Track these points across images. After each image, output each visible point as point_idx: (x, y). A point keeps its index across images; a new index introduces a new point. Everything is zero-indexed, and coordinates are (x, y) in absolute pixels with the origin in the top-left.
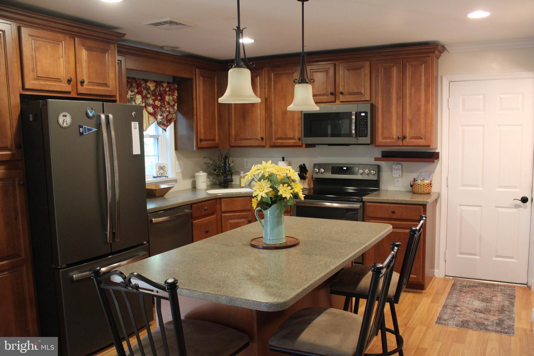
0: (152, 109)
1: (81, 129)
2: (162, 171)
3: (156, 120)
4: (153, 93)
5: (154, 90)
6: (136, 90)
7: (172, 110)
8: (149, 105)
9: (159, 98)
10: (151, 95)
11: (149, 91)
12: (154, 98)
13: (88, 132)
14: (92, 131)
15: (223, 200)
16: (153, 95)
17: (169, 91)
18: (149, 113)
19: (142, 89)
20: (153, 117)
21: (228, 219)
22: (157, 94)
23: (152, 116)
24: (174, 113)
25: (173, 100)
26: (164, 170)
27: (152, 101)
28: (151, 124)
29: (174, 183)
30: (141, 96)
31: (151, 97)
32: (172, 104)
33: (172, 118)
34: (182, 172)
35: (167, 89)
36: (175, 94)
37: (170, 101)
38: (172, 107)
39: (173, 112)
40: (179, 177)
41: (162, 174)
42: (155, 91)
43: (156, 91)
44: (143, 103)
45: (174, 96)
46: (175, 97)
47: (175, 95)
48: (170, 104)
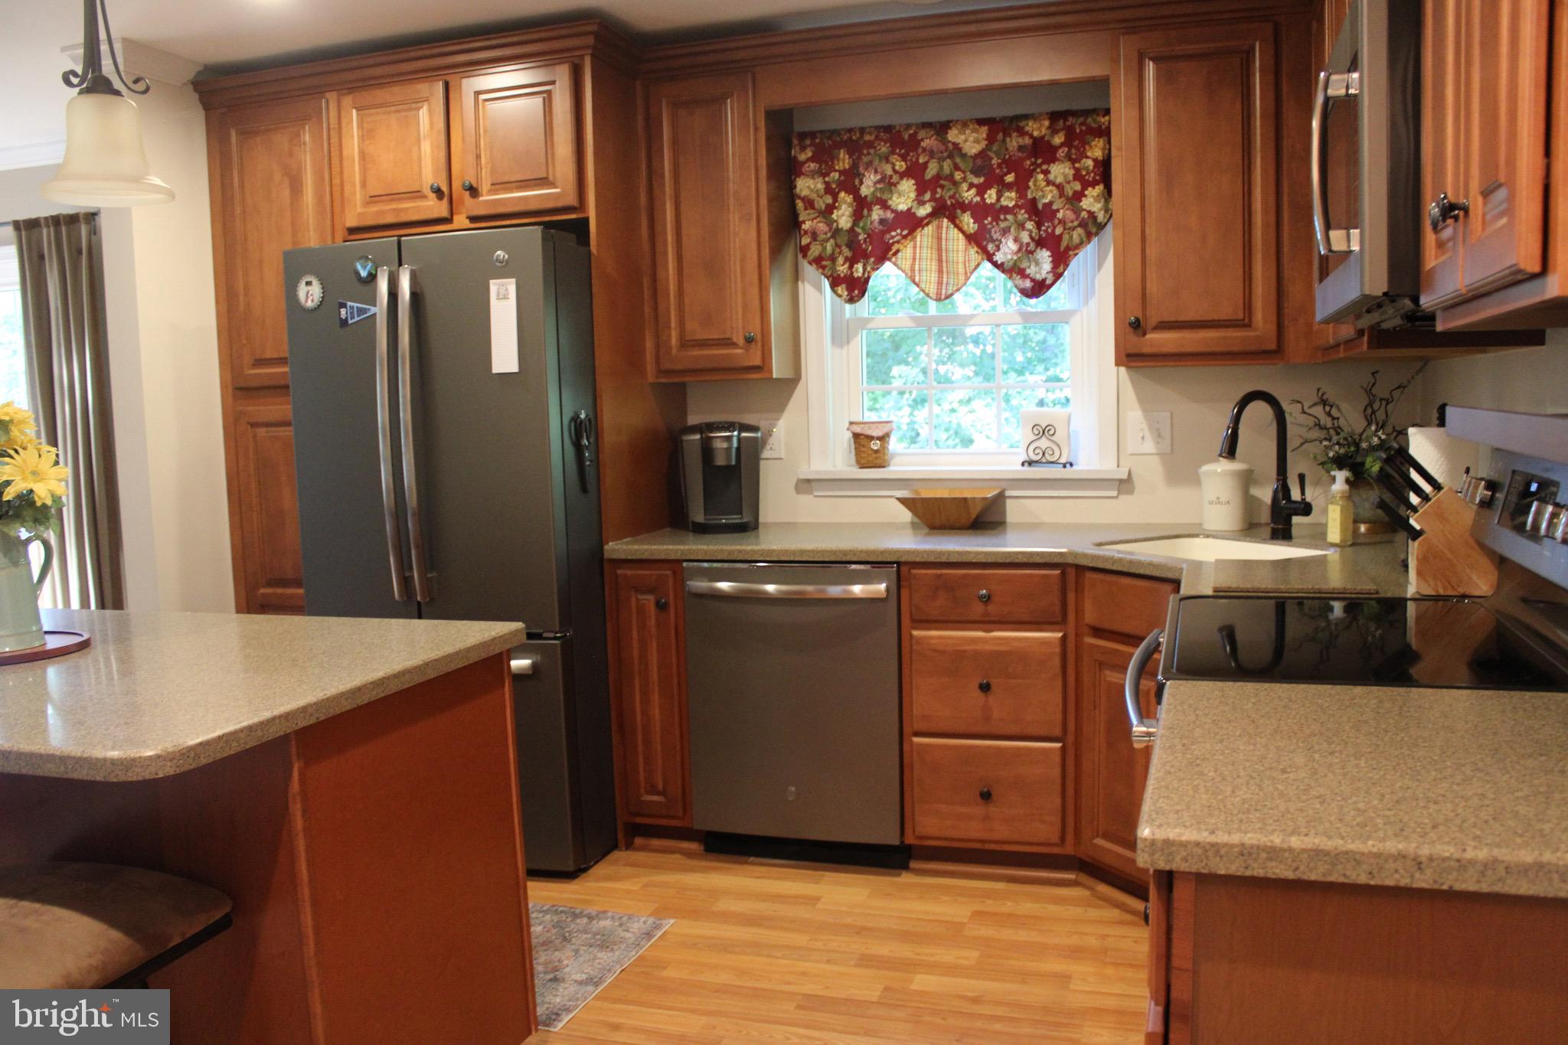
0: (972, 221)
1: (343, 311)
2: (1044, 443)
3: (983, 259)
4: (979, 162)
5: (982, 154)
6: (903, 163)
7: (1068, 214)
8: (964, 207)
9: (1010, 178)
10: (964, 172)
11: (958, 160)
12: (982, 180)
13: (358, 316)
14: (368, 315)
16: (976, 172)
17: (1064, 144)
18: (971, 238)
19: (917, 159)
20: (976, 249)
22: (992, 166)
23: (973, 244)
24: (1076, 223)
25: (1078, 176)
26: (1052, 438)
27: (973, 191)
28: (971, 273)
29: (1114, 493)
30: (913, 182)
31: (964, 179)
32: (1070, 194)
33: (1072, 244)
35: (1058, 140)
36: (1089, 154)
37: (1064, 182)
38: (1074, 204)
39: (1071, 221)
40: (1150, 470)
41: (1044, 454)
42: (987, 155)
43: (989, 153)
44: (921, 203)
45: (1084, 160)
46: (1090, 163)
47: (1087, 157)
48: (1067, 192)
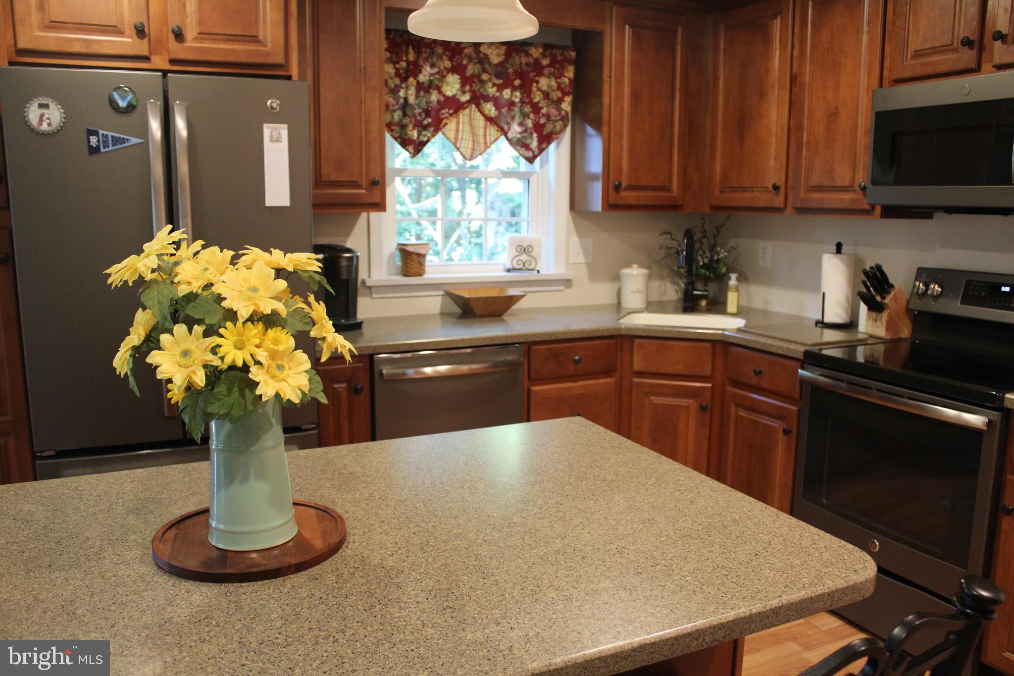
0: (493, 108)
1: (93, 140)
2: (524, 257)
3: (501, 135)
4: (499, 69)
5: (501, 64)
6: (449, 63)
7: (553, 111)
8: (487, 99)
9: (517, 82)
10: (490, 74)
11: (487, 66)
12: (501, 82)
13: (113, 145)
14: (127, 144)
15: (637, 341)
16: (498, 76)
17: (549, 66)
18: (489, 119)
19: (462, 61)
20: (496, 128)
21: (647, 394)
22: (508, 73)
23: (494, 124)
24: (559, 118)
25: (559, 88)
26: (532, 254)
27: (495, 89)
28: (491, 144)
29: (562, 288)
30: (458, 77)
31: (490, 80)
32: (555, 98)
33: (554, 131)
34: (588, 264)
35: (545, 62)
36: (566, 74)
37: (550, 91)
38: (556, 105)
39: (556, 116)
40: (580, 274)
41: (524, 265)
42: (505, 66)
43: (506, 64)
44: (464, 92)
45: (563, 78)
46: (567, 81)
47: (565, 76)
48: (551, 97)
